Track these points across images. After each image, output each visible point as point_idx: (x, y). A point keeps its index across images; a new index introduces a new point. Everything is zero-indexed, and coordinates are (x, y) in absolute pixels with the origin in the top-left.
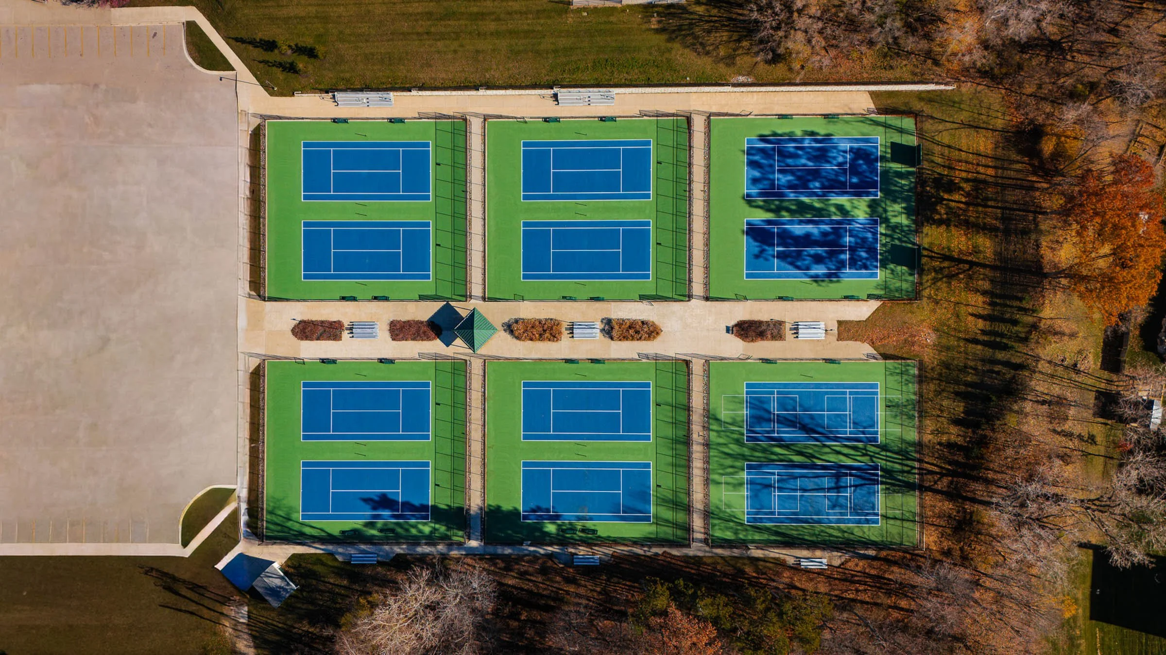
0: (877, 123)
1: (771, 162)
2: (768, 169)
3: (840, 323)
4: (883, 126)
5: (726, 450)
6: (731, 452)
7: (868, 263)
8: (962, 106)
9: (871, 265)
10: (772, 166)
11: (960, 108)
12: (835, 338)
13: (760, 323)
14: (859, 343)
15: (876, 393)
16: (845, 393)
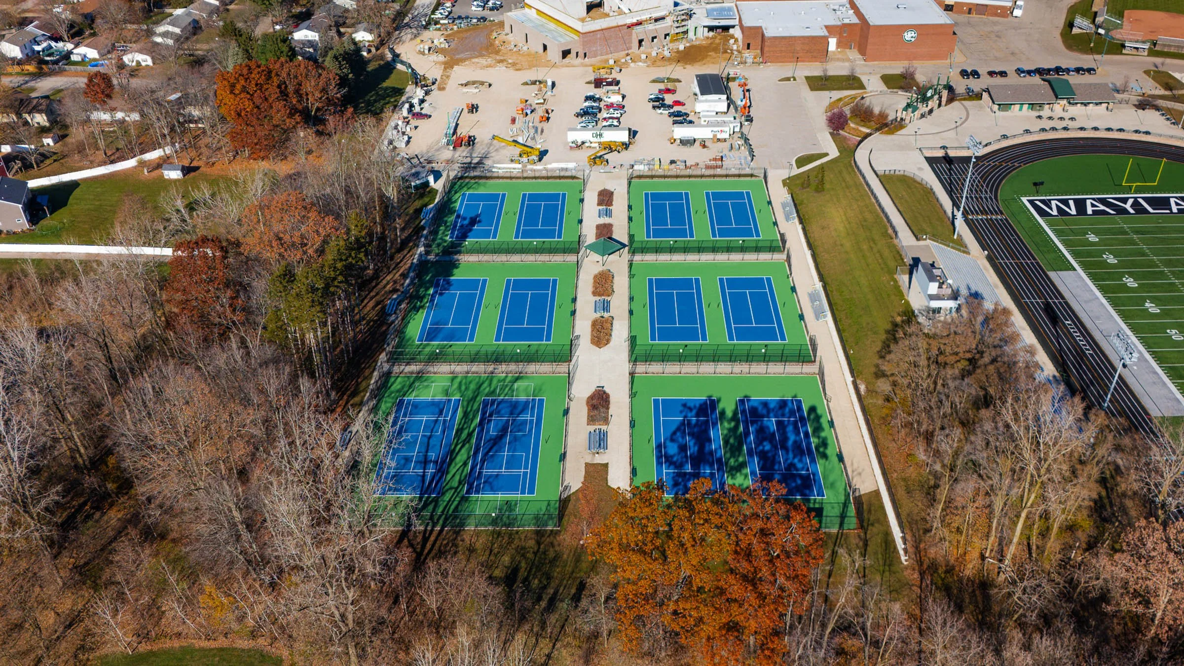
0: (847, 496)
1: (788, 415)
2: (780, 412)
3: (606, 466)
4: (846, 501)
5: (485, 385)
6: (482, 388)
7: (681, 487)
8: (887, 574)
9: (679, 490)
10: (783, 415)
11: (884, 572)
12: (587, 461)
13: (608, 408)
14: (582, 480)
15: (523, 492)
16: (526, 468)
